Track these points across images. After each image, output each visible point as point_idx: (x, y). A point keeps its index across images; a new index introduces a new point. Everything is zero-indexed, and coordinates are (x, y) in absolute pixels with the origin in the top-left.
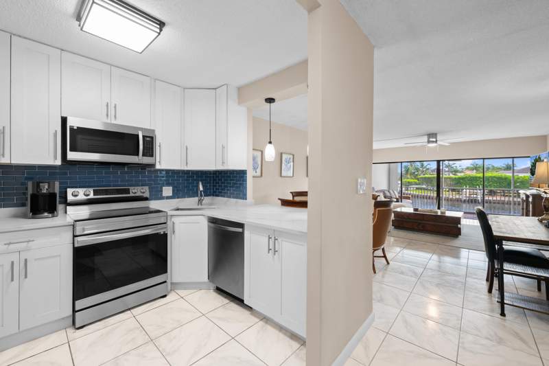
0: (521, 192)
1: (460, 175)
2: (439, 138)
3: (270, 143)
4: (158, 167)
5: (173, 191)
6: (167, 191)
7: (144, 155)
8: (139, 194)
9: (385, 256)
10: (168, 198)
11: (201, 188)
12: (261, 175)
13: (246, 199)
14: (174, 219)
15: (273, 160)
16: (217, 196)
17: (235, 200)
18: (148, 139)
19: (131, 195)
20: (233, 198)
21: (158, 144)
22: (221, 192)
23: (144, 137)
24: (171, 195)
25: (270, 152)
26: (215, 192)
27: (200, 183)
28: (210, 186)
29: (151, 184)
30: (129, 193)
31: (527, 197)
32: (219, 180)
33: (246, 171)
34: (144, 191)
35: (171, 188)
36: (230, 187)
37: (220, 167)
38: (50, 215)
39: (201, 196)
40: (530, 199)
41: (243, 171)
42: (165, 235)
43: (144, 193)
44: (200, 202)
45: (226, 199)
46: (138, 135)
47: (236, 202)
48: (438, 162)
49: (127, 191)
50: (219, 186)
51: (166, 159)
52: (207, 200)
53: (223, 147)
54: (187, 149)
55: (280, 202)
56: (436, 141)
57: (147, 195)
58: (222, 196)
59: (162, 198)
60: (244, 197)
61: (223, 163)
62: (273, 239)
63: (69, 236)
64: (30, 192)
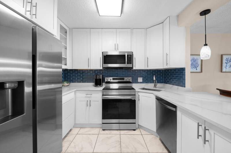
3: (206, 45)
4: (134, 68)
5: (143, 79)
6: (140, 80)
7: (128, 63)
8: (128, 80)
10: (140, 83)
11: (154, 79)
12: (201, 71)
13: (185, 87)
14: (139, 94)
15: (208, 58)
16: (167, 83)
17: (177, 87)
18: (129, 56)
19: (125, 80)
20: (176, 85)
21: (134, 58)
22: (169, 82)
23: (127, 55)
24: (142, 81)
25: (205, 52)
26: (166, 81)
27: (154, 76)
28: (163, 78)
29: (133, 76)
30: (124, 80)
32: (167, 74)
33: (185, 68)
34: (129, 79)
35: (142, 78)
36: (174, 78)
37: (165, 67)
38: (100, 86)
39: (156, 83)
41: (183, 68)
42: (135, 101)
43: (129, 80)
44: (155, 86)
45: (171, 85)
46: (125, 55)
47: (178, 88)
49: (123, 79)
50: (168, 78)
51: (138, 65)
52: (159, 85)
53: (167, 55)
54: (148, 59)
55: (218, 91)
57: (131, 81)
58: (169, 84)
59: (138, 83)
60: (184, 85)
61: (167, 64)
62: (203, 126)
63: (101, 94)
64: (95, 78)
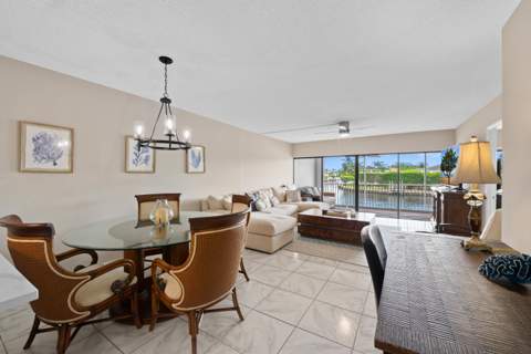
0: (433, 188)
1: (387, 172)
2: (351, 127)
9: (236, 308)
12: (72, 170)
31: (439, 195)
40: (442, 198)
48: (357, 156)
56: (348, 131)
